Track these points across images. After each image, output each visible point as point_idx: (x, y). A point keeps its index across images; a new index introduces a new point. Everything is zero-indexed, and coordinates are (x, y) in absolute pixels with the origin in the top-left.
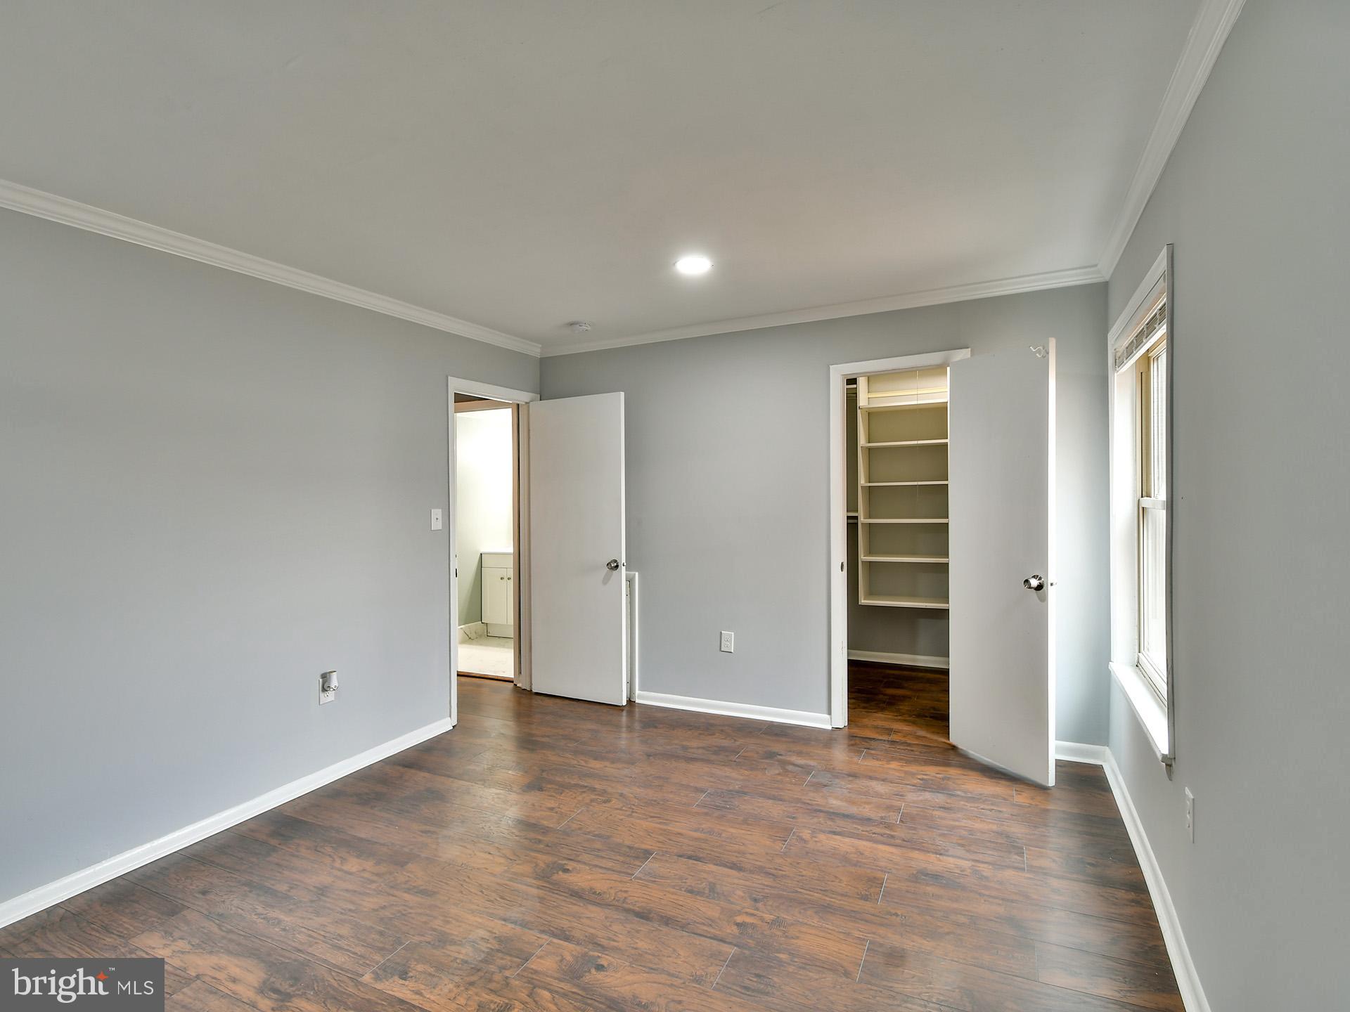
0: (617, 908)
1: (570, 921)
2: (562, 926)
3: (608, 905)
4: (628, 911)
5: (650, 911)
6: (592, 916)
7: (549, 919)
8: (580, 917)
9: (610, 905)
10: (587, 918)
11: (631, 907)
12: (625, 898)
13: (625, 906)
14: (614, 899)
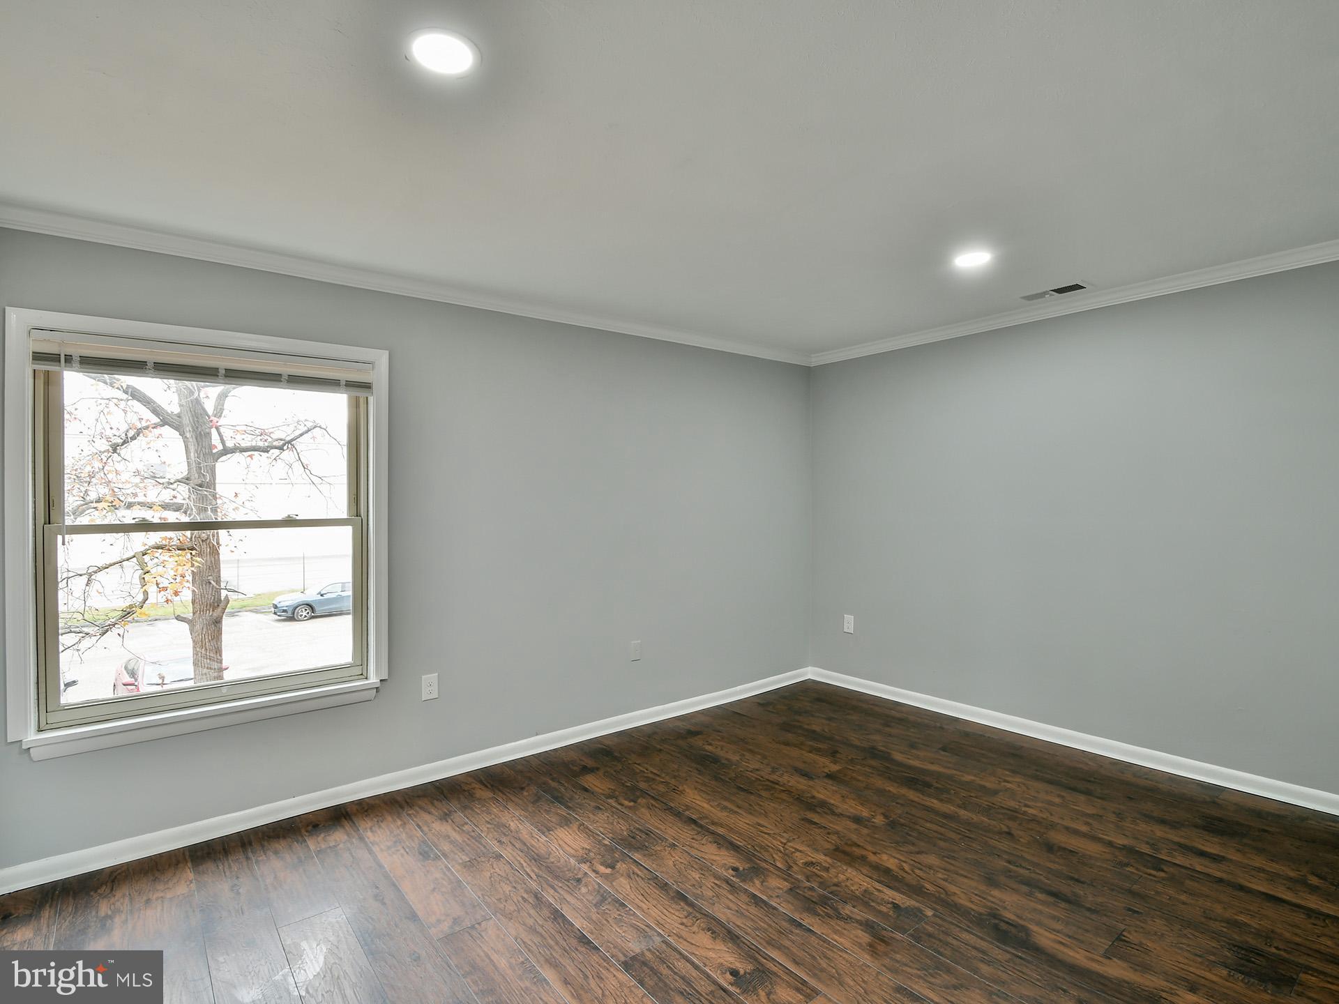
0: (700, 911)
1: (748, 911)
2: (756, 909)
3: (706, 915)
4: (691, 905)
5: (673, 898)
6: (726, 910)
7: (766, 919)
8: (737, 911)
9: (705, 915)
10: (731, 910)
11: (686, 907)
12: (686, 917)
13: (690, 910)
14: (697, 920)
